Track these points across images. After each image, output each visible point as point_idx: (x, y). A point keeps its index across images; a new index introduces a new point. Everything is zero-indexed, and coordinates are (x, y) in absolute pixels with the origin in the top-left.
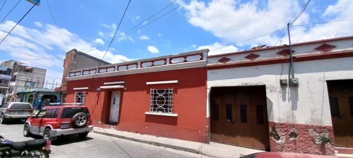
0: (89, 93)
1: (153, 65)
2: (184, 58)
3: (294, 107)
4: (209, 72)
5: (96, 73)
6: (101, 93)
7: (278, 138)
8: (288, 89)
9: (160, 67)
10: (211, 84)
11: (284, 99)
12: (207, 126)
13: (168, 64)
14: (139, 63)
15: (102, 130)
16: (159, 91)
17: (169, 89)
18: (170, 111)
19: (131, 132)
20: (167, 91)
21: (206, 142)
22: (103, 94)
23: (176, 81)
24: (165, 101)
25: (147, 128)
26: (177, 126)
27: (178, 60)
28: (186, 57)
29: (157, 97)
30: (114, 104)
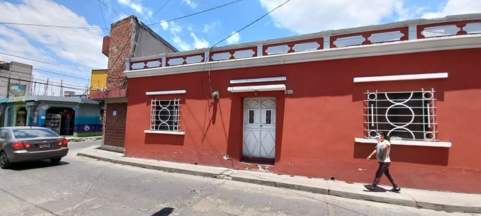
0: (187, 101)
1: (367, 42)
5: (203, 61)
6: (221, 101)
9: (392, 45)
13: (412, 40)
17: (424, 92)
18: (429, 136)
20: (418, 95)
22: (226, 105)
23: (445, 75)
24: (413, 115)
25: (360, 169)
26: (449, 166)
27: (443, 31)
28: (464, 25)
29: (389, 108)
30: (252, 123)
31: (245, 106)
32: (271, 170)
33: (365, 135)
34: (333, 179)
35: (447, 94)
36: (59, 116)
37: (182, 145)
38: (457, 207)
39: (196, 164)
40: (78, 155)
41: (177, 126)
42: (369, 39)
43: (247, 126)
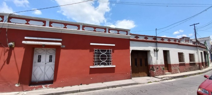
1: (95, 31)
3: (157, 59)
5: (1, 21)
6: (16, 49)
7: (154, 70)
8: (156, 52)
11: (155, 56)
12: (131, 70)
13: (107, 33)
16: (102, 51)
17: (110, 50)
18: (111, 64)
20: (108, 51)
22: (20, 50)
23: (114, 45)
24: (107, 57)
25: (91, 78)
26: (115, 73)
27: (114, 32)
28: (119, 31)
29: (101, 55)
30: (40, 62)
31: (35, 53)
32: (50, 87)
33: (93, 65)
34: (81, 84)
35: (115, 51)
38: (117, 85)
42: (95, 30)
43: (36, 64)
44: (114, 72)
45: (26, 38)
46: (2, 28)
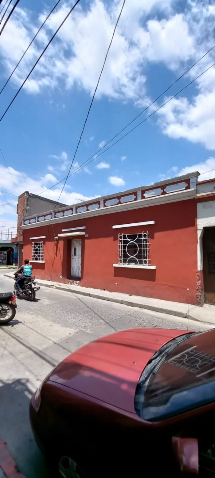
0: (46, 243)
1: (120, 203)
2: (162, 189)
4: (199, 206)
5: (52, 218)
9: (129, 204)
10: (202, 223)
12: (199, 282)
13: (139, 200)
14: (102, 202)
15: (64, 286)
16: (130, 237)
17: (143, 234)
18: (145, 262)
19: (97, 289)
20: (140, 236)
21: (198, 303)
22: (61, 243)
23: (152, 222)
24: (138, 249)
25: (116, 284)
26: (156, 282)
27: (154, 193)
28: (165, 188)
29: (128, 245)
30: (75, 255)
31: (72, 245)
32: (79, 284)
33: (117, 263)
34: (104, 290)
35: (157, 235)
36: (6, 252)
37: (44, 269)
39: (49, 281)
40: (5, 275)
41: (42, 258)
42: (120, 200)
43: (73, 258)
44: (154, 280)
45: (63, 231)
46: (49, 225)
